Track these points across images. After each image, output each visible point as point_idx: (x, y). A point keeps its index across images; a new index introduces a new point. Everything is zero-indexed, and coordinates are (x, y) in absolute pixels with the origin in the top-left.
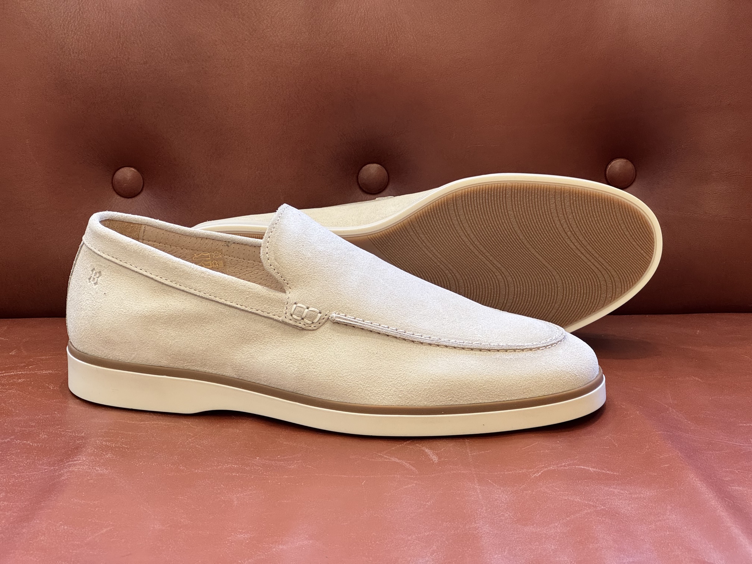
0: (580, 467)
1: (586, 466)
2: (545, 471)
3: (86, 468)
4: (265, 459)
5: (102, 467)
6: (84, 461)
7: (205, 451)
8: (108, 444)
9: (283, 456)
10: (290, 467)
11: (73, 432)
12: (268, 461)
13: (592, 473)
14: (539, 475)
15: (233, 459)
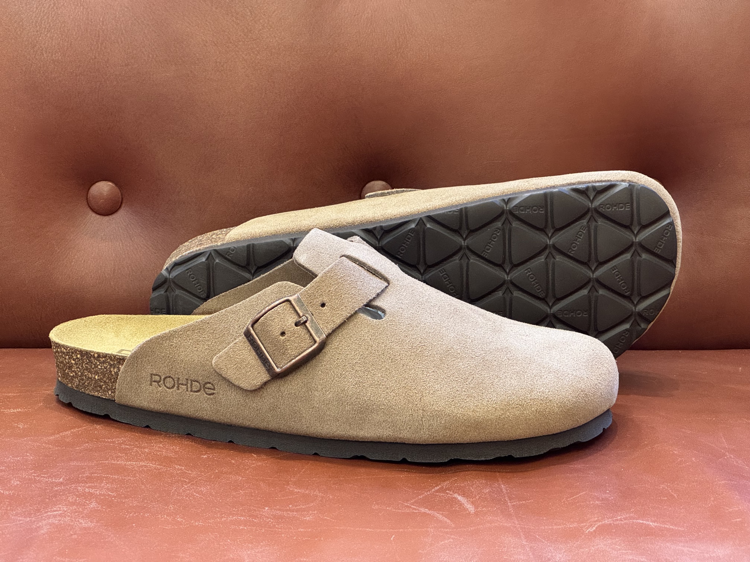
0: (638, 521)
1: (645, 520)
2: (599, 526)
3: (68, 520)
4: (275, 510)
5: (86, 519)
6: (65, 512)
7: (204, 499)
8: (92, 491)
9: (296, 506)
10: (305, 519)
11: (49, 477)
12: (278, 512)
13: (654, 528)
14: (594, 531)
15: (238, 510)
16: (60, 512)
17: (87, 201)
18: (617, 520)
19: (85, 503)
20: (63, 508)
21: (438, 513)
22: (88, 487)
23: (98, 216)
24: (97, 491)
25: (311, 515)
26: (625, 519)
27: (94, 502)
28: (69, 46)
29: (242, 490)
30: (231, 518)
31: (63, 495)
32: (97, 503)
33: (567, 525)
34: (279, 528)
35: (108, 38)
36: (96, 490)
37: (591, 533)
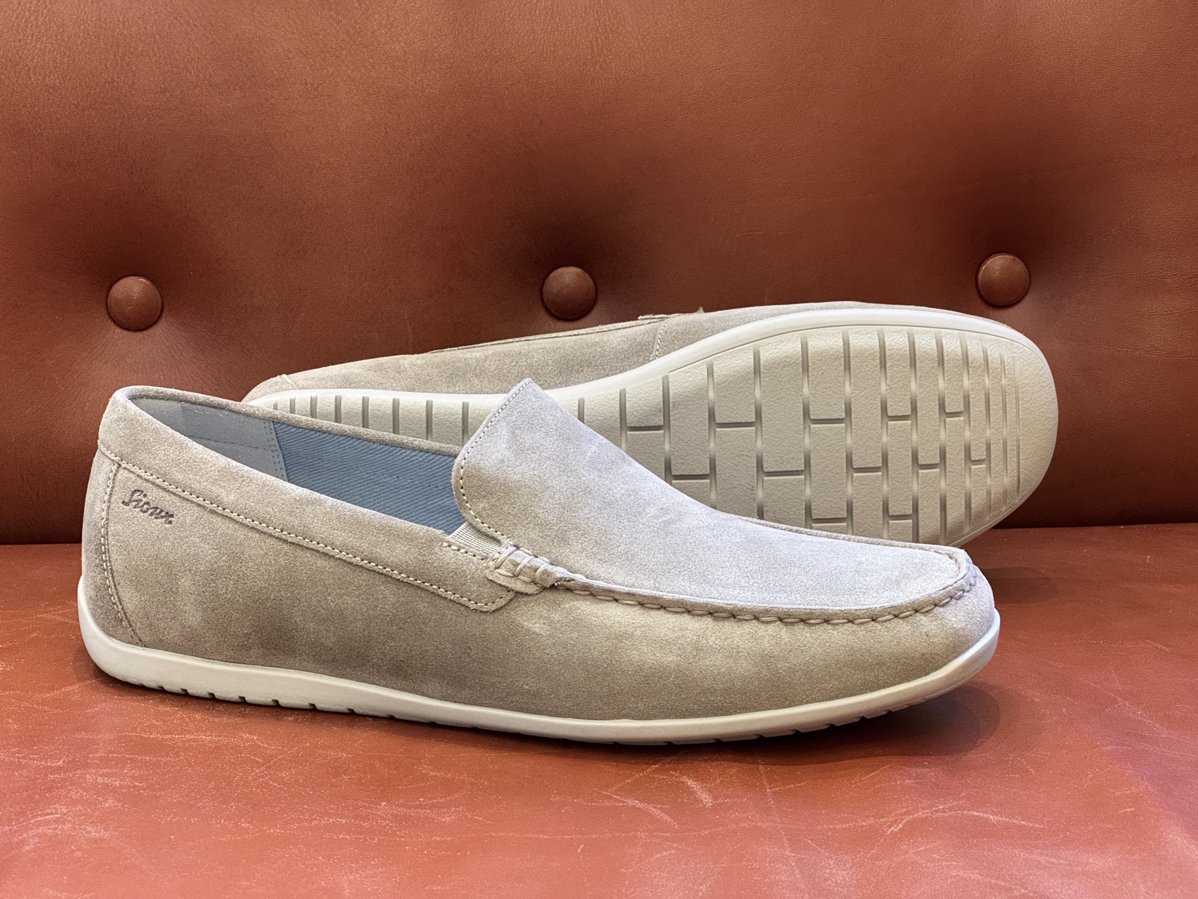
0: (971, 813)
1: (981, 811)
2: (908, 822)
3: (68, 829)
4: (397, 805)
5: (96, 826)
6: (65, 815)
7: (285, 792)
8: (107, 781)
9: (430, 799)
10: (444, 819)
11: (41, 759)
12: (402, 809)
13: (995, 825)
14: (900, 829)
15: (338, 807)
16: (56, 816)
17: (107, 308)
18: (937, 811)
19: (96, 800)
20: (61, 808)
21: (654, 808)
22: (101, 776)
23: (125, 333)
24: (116, 780)
25: (453, 813)
26: (950, 809)
27: (112, 799)
28: (71, 62)
29: (345, 775)
30: (325, 821)
31: (61, 787)
32: (116, 799)
33: (858, 822)
34: (401, 837)
35: (132, 49)
36: (114, 779)
37: (896, 833)
